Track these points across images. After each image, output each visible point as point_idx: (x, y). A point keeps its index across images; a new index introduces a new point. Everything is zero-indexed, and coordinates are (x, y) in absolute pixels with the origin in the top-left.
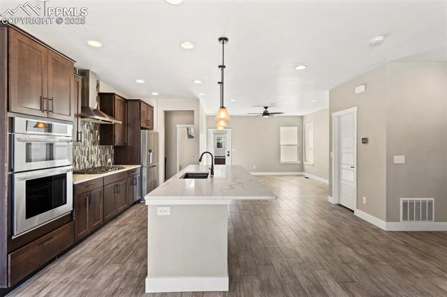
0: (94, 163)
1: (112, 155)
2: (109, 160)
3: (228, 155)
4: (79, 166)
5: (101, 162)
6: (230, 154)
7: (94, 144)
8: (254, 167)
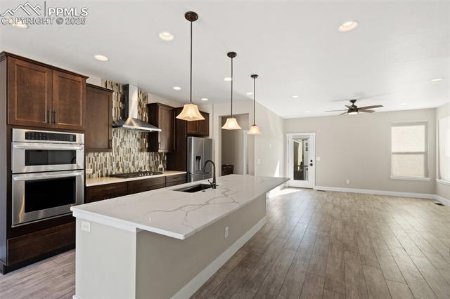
0: (141, 168)
1: (164, 161)
2: (161, 166)
3: (311, 165)
4: (123, 171)
5: (150, 168)
6: (313, 163)
7: (141, 150)
8: (348, 182)
